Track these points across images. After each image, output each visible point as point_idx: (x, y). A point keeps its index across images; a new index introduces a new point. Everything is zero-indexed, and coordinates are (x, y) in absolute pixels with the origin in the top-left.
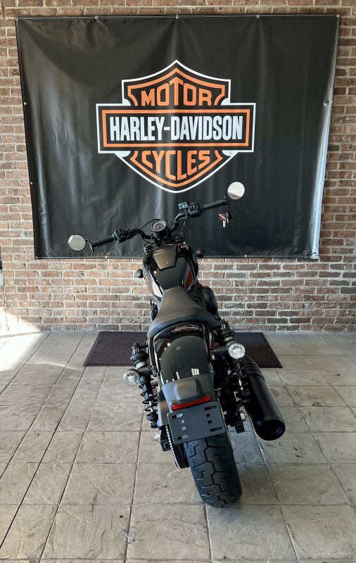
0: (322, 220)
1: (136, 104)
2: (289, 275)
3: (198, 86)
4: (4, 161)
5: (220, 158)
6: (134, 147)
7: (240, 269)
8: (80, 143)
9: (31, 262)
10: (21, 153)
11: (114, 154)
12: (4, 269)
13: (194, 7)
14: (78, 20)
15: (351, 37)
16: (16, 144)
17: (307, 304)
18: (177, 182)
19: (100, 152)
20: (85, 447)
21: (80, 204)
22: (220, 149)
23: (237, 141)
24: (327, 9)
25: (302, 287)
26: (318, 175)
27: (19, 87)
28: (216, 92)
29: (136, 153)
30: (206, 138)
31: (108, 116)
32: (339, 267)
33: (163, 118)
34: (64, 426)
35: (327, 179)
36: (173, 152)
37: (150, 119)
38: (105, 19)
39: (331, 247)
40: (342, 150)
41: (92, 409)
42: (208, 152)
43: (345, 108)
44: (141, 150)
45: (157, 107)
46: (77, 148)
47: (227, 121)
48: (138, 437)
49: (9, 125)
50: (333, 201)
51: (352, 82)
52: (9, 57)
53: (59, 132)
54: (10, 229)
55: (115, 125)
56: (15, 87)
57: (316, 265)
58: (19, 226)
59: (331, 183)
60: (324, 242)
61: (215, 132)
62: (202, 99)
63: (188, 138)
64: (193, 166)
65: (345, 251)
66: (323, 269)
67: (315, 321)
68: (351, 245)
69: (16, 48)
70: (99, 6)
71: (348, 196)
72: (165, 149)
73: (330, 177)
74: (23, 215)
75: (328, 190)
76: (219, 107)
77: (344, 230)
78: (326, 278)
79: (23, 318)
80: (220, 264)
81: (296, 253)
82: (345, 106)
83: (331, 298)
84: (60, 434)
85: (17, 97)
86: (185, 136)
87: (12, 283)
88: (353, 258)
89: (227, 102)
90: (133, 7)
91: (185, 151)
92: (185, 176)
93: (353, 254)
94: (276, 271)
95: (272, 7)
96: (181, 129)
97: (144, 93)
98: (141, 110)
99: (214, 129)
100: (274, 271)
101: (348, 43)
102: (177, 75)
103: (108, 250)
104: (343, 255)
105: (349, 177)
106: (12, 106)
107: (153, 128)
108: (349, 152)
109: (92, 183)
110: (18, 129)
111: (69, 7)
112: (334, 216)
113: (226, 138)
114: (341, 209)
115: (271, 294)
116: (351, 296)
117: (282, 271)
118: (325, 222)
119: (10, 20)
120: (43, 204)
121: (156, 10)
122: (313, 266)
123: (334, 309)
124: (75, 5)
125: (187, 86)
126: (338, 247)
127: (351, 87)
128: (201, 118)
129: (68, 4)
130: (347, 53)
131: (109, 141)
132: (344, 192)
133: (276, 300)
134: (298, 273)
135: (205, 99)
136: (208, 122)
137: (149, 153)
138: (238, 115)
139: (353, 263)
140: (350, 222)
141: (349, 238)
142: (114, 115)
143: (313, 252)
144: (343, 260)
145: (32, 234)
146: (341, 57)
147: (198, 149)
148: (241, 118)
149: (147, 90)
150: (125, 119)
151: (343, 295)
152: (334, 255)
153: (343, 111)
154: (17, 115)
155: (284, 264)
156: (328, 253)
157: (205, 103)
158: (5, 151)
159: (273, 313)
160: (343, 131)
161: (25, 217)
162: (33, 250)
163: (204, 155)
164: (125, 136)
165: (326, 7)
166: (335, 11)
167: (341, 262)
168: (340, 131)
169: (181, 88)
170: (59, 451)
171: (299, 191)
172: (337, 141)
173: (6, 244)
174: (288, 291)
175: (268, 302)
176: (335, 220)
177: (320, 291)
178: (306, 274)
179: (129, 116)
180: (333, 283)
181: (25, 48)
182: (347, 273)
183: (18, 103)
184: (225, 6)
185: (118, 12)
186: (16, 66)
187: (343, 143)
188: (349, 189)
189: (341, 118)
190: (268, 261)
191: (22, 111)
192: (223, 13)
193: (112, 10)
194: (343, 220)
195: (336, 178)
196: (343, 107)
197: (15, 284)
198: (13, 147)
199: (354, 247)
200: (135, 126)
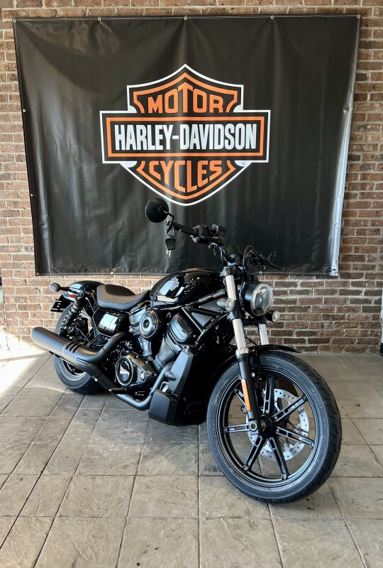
0: (341, 234)
1: (143, 111)
2: (307, 292)
3: (209, 92)
4: (3, 172)
5: (232, 169)
6: (140, 156)
8: (83, 153)
9: (32, 279)
10: (20, 163)
11: (119, 164)
12: (4, 286)
13: (204, 7)
14: (80, 22)
15: (372, 39)
16: (15, 154)
17: (326, 323)
18: (186, 194)
19: (104, 162)
20: (71, 496)
21: (83, 217)
22: (232, 159)
23: (251, 150)
24: (347, 9)
25: (321, 306)
26: (337, 186)
27: (18, 93)
28: (228, 99)
29: (143, 163)
30: (217, 147)
31: (113, 124)
32: (360, 284)
33: (171, 127)
34: (51, 468)
35: (347, 191)
36: (183, 163)
37: (158, 127)
38: (108, 20)
39: (351, 263)
40: (363, 160)
41: (85, 446)
42: (220, 162)
43: (367, 115)
44: (148, 160)
45: (164, 114)
46: (80, 158)
47: (240, 129)
48: (131, 484)
49: (7, 133)
50: (354, 214)
51: (374, 88)
52: (6, 61)
53: (60, 141)
54: (10, 244)
55: (120, 133)
56: (14, 93)
57: (336, 282)
58: (19, 240)
59: (352, 195)
60: (344, 258)
61: (227, 141)
62: (212, 106)
63: (198, 148)
64: (204, 177)
65: (367, 268)
66: (343, 286)
67: (335, 341)
68: (373, 261)
69: (14, 52)
70: (102, 7)
71: (369, 210)
72: (174, 159)
73: (351, 188)
74: (23, 229)
75: (348, 202)
76: (231, 114)
77: (366, 245)
78: (347, 297)
79: (24, 338)
81: (314, 270)
82: (367, 113)
83: (352, 317)
84: (45, 479)
85: (15, 104)
86: (195, 145)
87: (12, 300)
88: (375, 275)
89: (239, 109)
90: (139, 7)
91: (195, 161)
92: (195, 188)
93: (376, 271)
94: (293, 288)
95: (288, 7)
96: (190, 137)
97: (150, 99)
98: (148, 117)
99: (226, 138)
100: (290, 288)
101: (369, 45)
102: (186, 80)
103: (114, 267)
104: (365, 272)
105: (371, 189)
106: (11, 113)
107: (161, 137)
108: (370, 162)
109: (96, 195)
110: (17, 138)
111: (70, 7)
112: (355, 231)
113: (239, 147)
114: (362, 223)
115: (287, 313)
116: (374, 316)
117: (299, 288)
118: (345, 237)
119: (7, 22)
120: (44, 217)
121: (163, 11)
122: (333, 283)
123: (355, 329)
124: (77, 6)
125: (196, 92)
126: (358, 263)
127: (373, 92)
128: (212, 125)
129: (69, 5)
130: (368, 56)
131: (114, 151)
132: (366, 205)
133: (293, 319)
134: (317, 290)
135: (216, 106)
136: (219, 130)
137: (156, 163)
138: (252, 122)
139: (376, 281)
140: (372, 237)
141: (371, 254)
143: (332, 268)
144: (364, 277)
145: (33, 249)
146: (362, 61)
147: (209, 159)
148: (255, 126)
149: (155, 96)
150: (130, 127)
151: (364, 314)
152: (355, 271)
153: (364, 119)
154: (16, 123)
155: (301, 281)
156: (349, 269)
157: (216, 110)
158: (3, 161)
159: (290, 333)
160: (364, 140)
161: (26, 231)
162: (34, 266)
163: (215, 166)
164: (131, 146)
165: (345, 7)
166: (355, 12)
167: (363, 279)
168: (361, 139)
169: (190, 94)
170: (41, 500)
171: (317, 204)
172: (357, 150)
173: (5, 260)
174: (306, 309)
175: (285, 322)
176: (355, 234)
177: (340, 310)
178: (325, 292)
179: (135, 124)
180: (354, 301)
181: (23, 50)
182: (369, 291)
183: (17, 110)
184: (236, 7)
185: (122, 13)
186: (14, 70)
187: (364, 153)
188: (370, 202)
189: (362, 126)
190: (284, 278)
191: (21, 120)
192: (235, 14)
193: (116, 11)
194: (365, 235)
195: (356, 190)
196: (364, 114)
197: (16, 301)
198: (13, 157)
199: (376, 263)
200: (141, 134)
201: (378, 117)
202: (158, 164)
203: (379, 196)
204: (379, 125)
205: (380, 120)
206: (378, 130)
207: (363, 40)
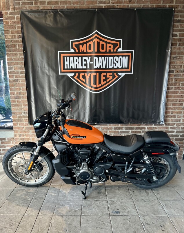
0: (166, 106)
1: (77, 51)
3: (106, 43)
4: (14, 79)
5: (117, 77)
6: (76, 72)
7: (127, 129)
8: (50, 70)
9: (27, 126)
10: (22, 75)
11: (66, 75)
12: (14, 130)
13: (105, 5)
14: (50, 11)
15: (180, 19)
16: (20, 71)
18: (96, 88)
19: (60, 74)
22: (117, 72)
23: (125, 68)
26: (164, 84)
27: (22, 44)
28: (115, 45)
29: (77, 74)
30: (110, 67)
31: (64, 57)
32: (174, 128)
33: (90, 58)
34: (42, 212)
35: (168, 86)
36: (95, 74)
37: (84, 58)
38: (62, 11)
39: (170, 119)
40: (175, 73)
41: (56, 202)
42: (111, 74)
43: (177, 52)
44: (79, 73)
45: (87, 53)
46: (49, 72)
47: (120, 59)
49: (17, 62)
50: (171, 97)
51: (180, 40)
52: (17, 30)
53: (40, 64)
54: (17, 111)
55: (67, 61)
56: (20, 44)
57: (163, 127)
58: (21, 109)
59: (170, 88)
60: (167, 116)
61: (114, 64)
62: (108, 49)
63: (102, 67)
64: (104, 80)
65: (177, 121)
66: (166, 129)
68: (180, 118)
69: (20, 25)
70: (59, 5)
71: (178, 94)
72: (91, 72)
73: (170, 85)
74: (23, 104)
75: (169, 91)
76: (117, 52)
77: (177, 110)
80: (117, 127)
81: (153, 122)
82: (177, 51)
85: (20, 48)
86: (100, 66)
87: (18, 136)
88: (180, 124)
89: (120, 50)
90: (76, 5)
91: (100, 73)
92: (100, 85)
93: (181, 122)
94: (144, 130)
95: (142, 5)
96: (99, 63)
97: (81, 46)
98: (79, 54)
99: (114, 63)
100: (143, 130)
101: (179, 21)
102: (96, 37)
104: (176, 123)
105: (179, 85)
106: (18, 53)
107: (85, 63)
108: (179, 73)
110: (21, 64)
111: (45, 5)
112: (172, 104)
113: (120, 67)
116: (180, 142)
117: (147, 130)
119: (17, 12)
120: (33, 98)
121: (86, 7)
122: (162, 128)
124: (48, 5)
125: (101, 43)
126: (173, 119)
127: (180, 42)
128: (108, 57)
129: (45, 4)
130: (177, 26)
131: (64, 69)
132: (177, 92)
135: (110, 49)
136: (111, 59)
137: (83, 74)
138: (126, 56)
139: (181, 126)
140: (179, 107)
141: (179, 114)
142: (67, 57)
143: (161, 121)
144: (176, 124)
145: (28, 113)
146: (175, 28)
147: (106, 72)
148: (127, 57)
149: (82, 44)
150: (72, 58)
152: (172, 122)
153: (176, 54)
154: (21, 57)
155: (148, 127)
156: (169, 121)
157: (110, 50)
158: (15, 74)
161: (24, 105)
162: (28, 121)
163: (109, 75)
164: (72, 67)
165: (167, 5)
166: (172, 7)
167: (175, 126)
168: (175, 63)
169: (98, 43)
171: (155, 92)
172: (173, 68)
173: (15, 118)
176: (172, 106)
179: (73, 57)
181: (24, 24)
182: (178, 131)
183: (21, 51)
184: (120, 5)
185: (69, 8)
186: (20, 33)
187: (176, 69)
188: (179, 91)
189: (175, 57)
190: (140, 126)
191: (23, 55)
192: (119, 7)
193: (66, 7)
194: (176, 106)
195: (172, 86)
196: (176, 52)
197: (20, 136)
198: (19, 72)
199: (181, 119)
200: (76, 61)
201: (182, 53)
202: (84, 75)
203: (182, 88)
204: (183, 57)
205: (183, 54)
206: (182, 59)
207: (175, 19)
